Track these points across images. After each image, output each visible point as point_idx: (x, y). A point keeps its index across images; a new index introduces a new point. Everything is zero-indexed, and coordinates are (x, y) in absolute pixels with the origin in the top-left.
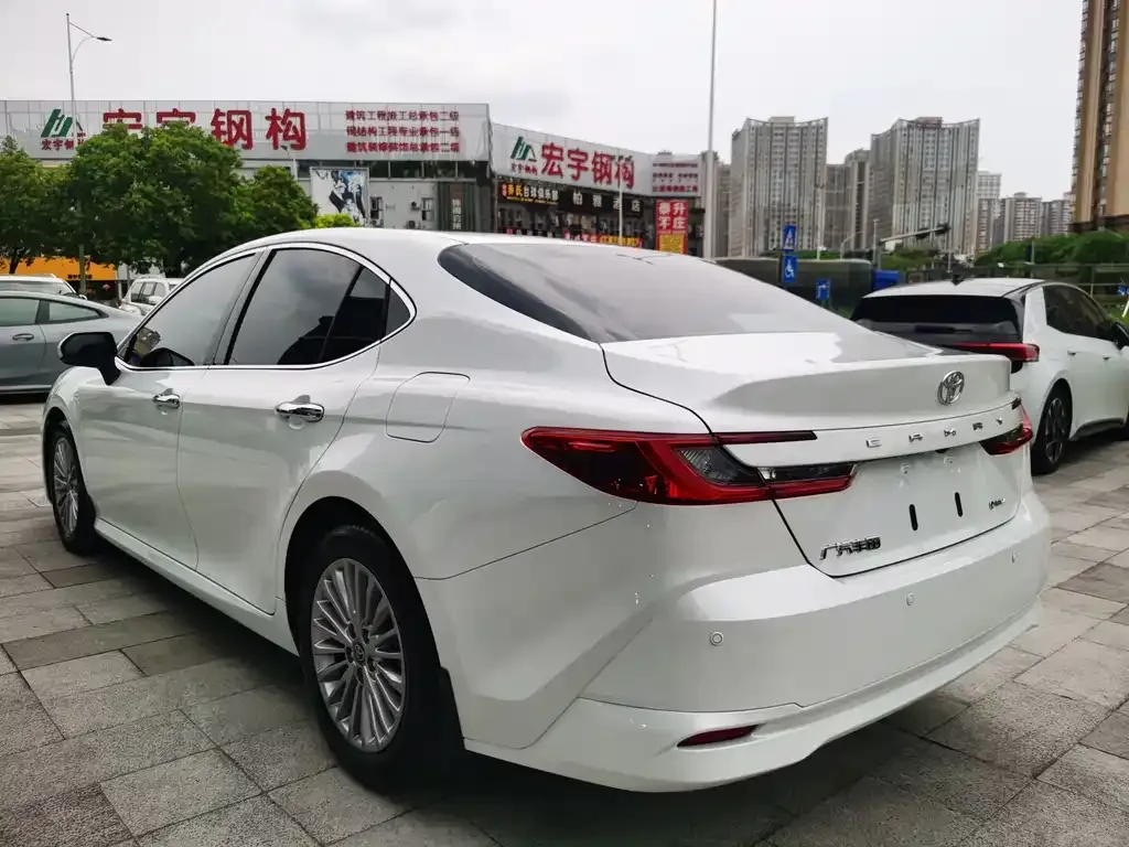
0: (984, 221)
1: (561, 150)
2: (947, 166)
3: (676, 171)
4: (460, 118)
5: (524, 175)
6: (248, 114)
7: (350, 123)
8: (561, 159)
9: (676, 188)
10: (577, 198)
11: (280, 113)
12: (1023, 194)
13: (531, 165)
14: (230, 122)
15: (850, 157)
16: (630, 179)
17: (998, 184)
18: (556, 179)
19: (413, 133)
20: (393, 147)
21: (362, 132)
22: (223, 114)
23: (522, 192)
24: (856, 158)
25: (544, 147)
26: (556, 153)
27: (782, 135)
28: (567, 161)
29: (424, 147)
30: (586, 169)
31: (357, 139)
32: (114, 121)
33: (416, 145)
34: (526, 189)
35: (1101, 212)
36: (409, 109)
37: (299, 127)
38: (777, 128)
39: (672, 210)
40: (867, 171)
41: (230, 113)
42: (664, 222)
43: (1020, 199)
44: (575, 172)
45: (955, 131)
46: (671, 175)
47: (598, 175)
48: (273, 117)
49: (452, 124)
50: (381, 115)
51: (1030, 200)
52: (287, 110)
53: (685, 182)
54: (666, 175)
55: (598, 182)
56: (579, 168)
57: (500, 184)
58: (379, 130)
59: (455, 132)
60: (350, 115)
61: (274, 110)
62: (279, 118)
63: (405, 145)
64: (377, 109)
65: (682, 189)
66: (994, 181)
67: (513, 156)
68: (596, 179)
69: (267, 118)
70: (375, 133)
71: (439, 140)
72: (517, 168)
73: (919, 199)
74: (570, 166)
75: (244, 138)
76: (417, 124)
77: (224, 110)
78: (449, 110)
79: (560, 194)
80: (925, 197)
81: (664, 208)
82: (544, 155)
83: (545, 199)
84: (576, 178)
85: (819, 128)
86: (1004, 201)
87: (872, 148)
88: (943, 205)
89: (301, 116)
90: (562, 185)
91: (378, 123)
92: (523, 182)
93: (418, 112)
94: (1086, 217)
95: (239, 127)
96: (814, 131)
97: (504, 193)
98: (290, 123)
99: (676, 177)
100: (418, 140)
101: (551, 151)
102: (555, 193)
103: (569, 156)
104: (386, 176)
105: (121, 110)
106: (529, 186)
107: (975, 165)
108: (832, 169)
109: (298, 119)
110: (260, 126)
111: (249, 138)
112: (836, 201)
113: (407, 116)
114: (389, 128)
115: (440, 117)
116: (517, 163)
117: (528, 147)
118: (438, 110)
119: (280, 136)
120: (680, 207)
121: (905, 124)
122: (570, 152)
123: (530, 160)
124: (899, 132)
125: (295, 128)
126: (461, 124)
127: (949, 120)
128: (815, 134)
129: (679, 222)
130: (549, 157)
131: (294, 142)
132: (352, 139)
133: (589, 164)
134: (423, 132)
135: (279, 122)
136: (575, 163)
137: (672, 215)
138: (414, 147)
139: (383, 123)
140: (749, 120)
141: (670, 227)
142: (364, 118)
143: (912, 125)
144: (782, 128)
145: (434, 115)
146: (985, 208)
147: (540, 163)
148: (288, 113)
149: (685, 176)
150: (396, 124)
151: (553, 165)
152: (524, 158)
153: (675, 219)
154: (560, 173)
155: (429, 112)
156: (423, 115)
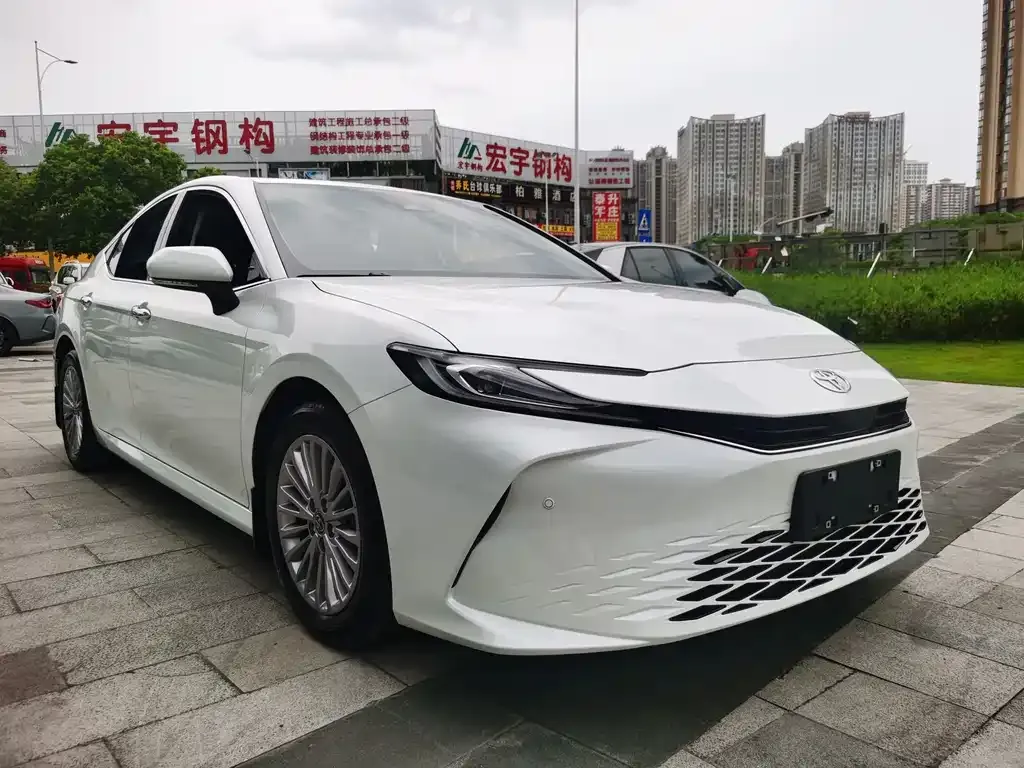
0: (913, 205)
1: (504, 149)
2: (875, 156)
3: (609, 165)
4: (410, 123)
5: (471, 172)
6: (223, 123)
7: (313, 129)
8: (504, 157)
9: (610, 181)
10: (519, 191)
11: (252, 122)
12: (949, 180)
13: (476, 162)
14: (208, 131)
15: (787, 150)
16: (569, 175)
17: (926, 172)
18: (500, 175)
19: (369, 137)
20: (351, 149)
21: (324, 136)
22: (202, 124)
23: (469, 187)
24: (793, 150)
25: (489, 147)
26: (499, 152)
27: (723, 131)
28: (510, 158)
29: (379, 149)
30: (527, 165)
31: (320, 143)
32: (107, 131)
33: (371, 147)
34: (472, 184)
35: (1003, 195)
36: (364, 116)
37: (268, 134)
38: (718, 125)
39: (607, 200)
40: (803, 162)
41: (208, 123)
42: (600, 211)
43: (945, 185)
44: (517, 168)
45: (882, 124)
46: (605, 169)
47: (538, 170)
48: (245, 126)
49: (403, 128)
50: (340, 121)
51: (955, 186)
52: (258, 119)
53: (617, 175)
54: (600, 169)
55: (539, 177)
56: (521, 165)
57: (449, 180)
58: (338, 135)
59: (405, 135)
60: (313, 122)
61: (246, 120)
62: (251, 126)
63: (362, 147)
64: (336, 116)
65: (615, 181)
66: (922, 169)
67: (460, 155)
68: (536, 175)
69: (240, 126)
70: (335, 137)
71: (391, 142)
72: (463, 166)
73: (850, 187)
74: (512, 163)
75: (220, 144)
76: (372, 129)
77: (203, 120)
78: (400, 116)
79: (503, 188)
80: (855, 184)
81: (600, 198)
82: (488, 154)
83: (490, 193)
84: (518, 173)
85: (756, 124)
86: (930, 187)
87: (806, 142)
88: (872, 192)
89: (270, 124)
90: (506, 180)
91: (337, 129)
92: (470, 178)
93: (373, 118)
94: (991, 199)
95: (216, 135)
96: (753, 127)
97: (453, 188)
98: (261, 130)
99: (609, 171)
100: (373, 143)
101: (494, 150)
102: (499, 187)
103: (511, 154)
104: (346, 175)
105: (113, 122)
106: (475, 182)
107: (901, 155)
108: (770, 161)
109: (268, 127)
110: (234, 133)
111: (225, 144)
112: (774, 189)
113: (362, 122)
114: (347, 133)
115: (392, 122)
116: (464, 161)
117: (474, 147)
118: (390, 116)
119: (252, 142)
120: (613, 198)
121: (836, 119)
122: (512, 151)
123: (476, 158)
124: (830, 127)
125: (264, 134)
126: (411, 128)
127: (876, 114)
128: (753, 130)
129: (613, 211)
130: (493, 156)
131: (265, 147)
132: (315, 143)
133: (530, 161)
134: (378, 135)
135: (251, 130)
136: (517, 161)
137: (606, 205)
138: (369, 149)
139: (343, 129)
140: (692, 118)
141: (605, 216)
142: (325, 125)
143: (841, 120)
144: (724, 125)
145: (387, 121)
146: (913, 193)
147: (485, 161)
148: (258, 122)
149: (618, 169)
150: (355, 129)
151: (497, 161)
152: (470, 157)
153: (610, 209)
154: (503, 169)
155: (382, 118)
156: (377, 121)
